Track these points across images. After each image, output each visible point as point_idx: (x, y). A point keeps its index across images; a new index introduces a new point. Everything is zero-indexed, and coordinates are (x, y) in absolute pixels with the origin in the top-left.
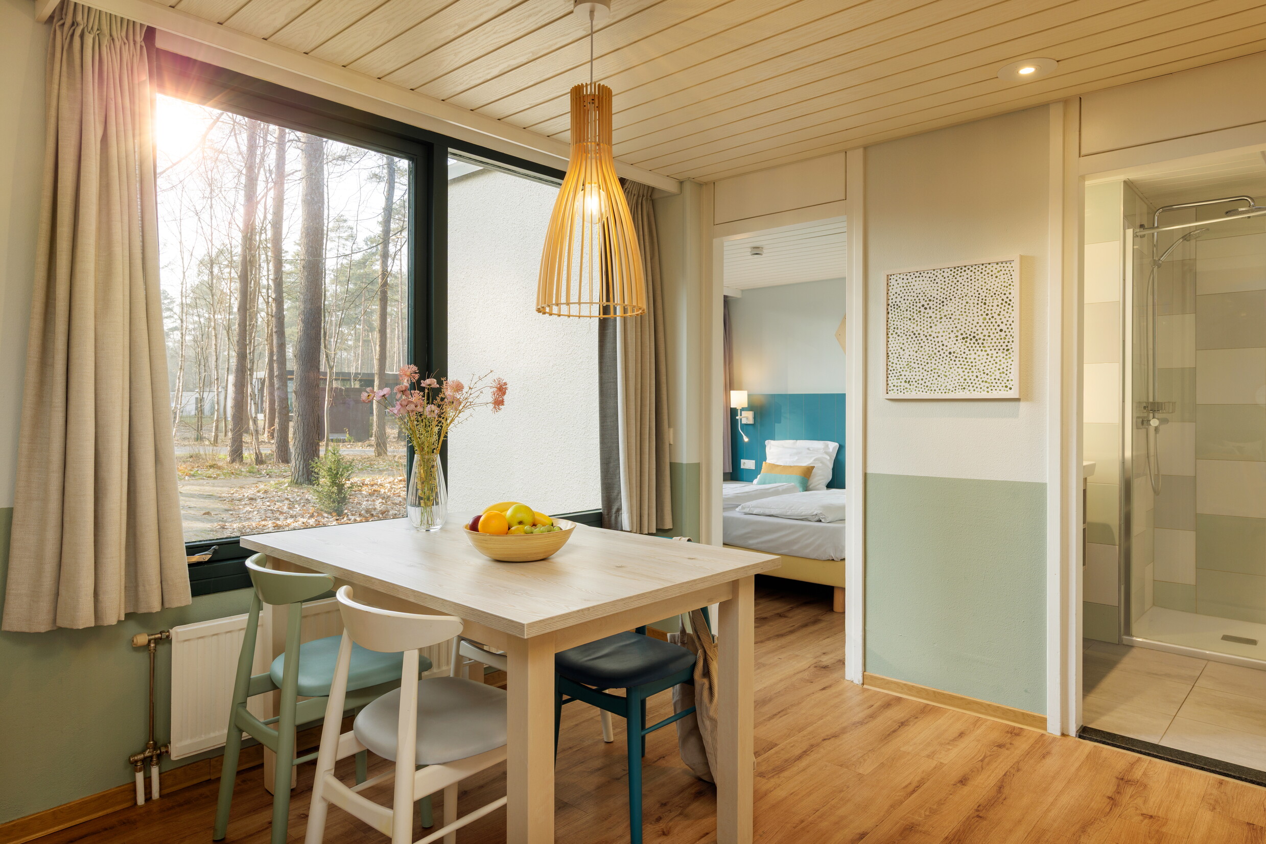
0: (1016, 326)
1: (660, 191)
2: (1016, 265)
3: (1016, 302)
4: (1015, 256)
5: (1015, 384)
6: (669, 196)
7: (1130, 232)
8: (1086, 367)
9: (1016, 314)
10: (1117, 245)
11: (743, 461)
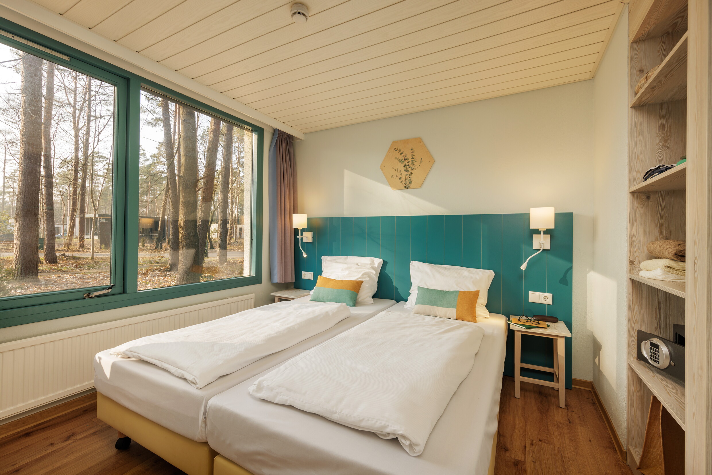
11: (303, 273)
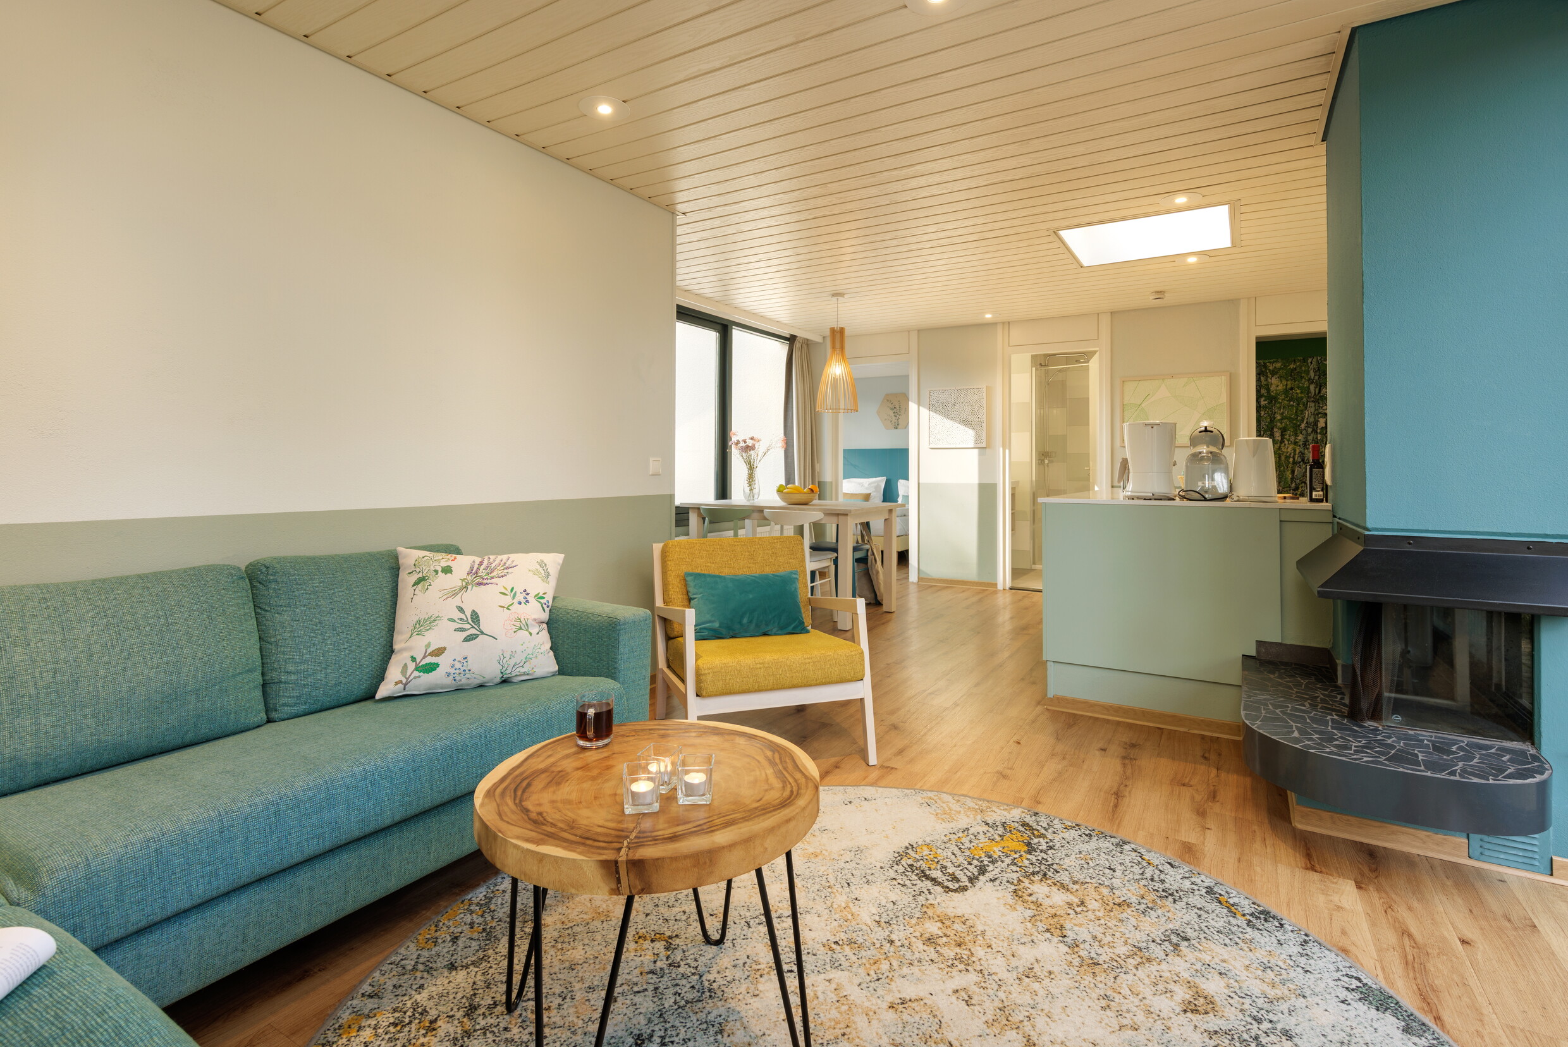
0: (985, 416)
1: (812, 341)
2: (985, 390)
3: (984, 406)
4: (984, 387)
5: (984, 441)
6: (816, 343)
7: (1034, 369)
8: (1013, 434)
9: (985, 411)
10: (1028, 375)
